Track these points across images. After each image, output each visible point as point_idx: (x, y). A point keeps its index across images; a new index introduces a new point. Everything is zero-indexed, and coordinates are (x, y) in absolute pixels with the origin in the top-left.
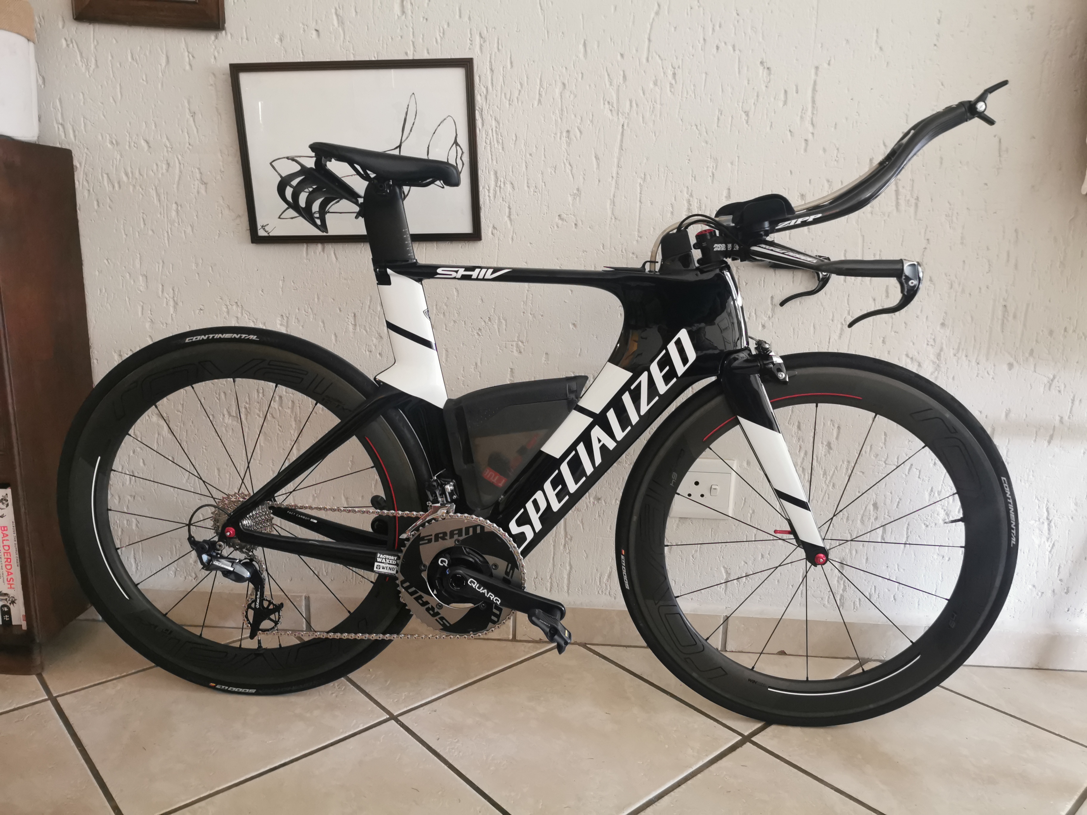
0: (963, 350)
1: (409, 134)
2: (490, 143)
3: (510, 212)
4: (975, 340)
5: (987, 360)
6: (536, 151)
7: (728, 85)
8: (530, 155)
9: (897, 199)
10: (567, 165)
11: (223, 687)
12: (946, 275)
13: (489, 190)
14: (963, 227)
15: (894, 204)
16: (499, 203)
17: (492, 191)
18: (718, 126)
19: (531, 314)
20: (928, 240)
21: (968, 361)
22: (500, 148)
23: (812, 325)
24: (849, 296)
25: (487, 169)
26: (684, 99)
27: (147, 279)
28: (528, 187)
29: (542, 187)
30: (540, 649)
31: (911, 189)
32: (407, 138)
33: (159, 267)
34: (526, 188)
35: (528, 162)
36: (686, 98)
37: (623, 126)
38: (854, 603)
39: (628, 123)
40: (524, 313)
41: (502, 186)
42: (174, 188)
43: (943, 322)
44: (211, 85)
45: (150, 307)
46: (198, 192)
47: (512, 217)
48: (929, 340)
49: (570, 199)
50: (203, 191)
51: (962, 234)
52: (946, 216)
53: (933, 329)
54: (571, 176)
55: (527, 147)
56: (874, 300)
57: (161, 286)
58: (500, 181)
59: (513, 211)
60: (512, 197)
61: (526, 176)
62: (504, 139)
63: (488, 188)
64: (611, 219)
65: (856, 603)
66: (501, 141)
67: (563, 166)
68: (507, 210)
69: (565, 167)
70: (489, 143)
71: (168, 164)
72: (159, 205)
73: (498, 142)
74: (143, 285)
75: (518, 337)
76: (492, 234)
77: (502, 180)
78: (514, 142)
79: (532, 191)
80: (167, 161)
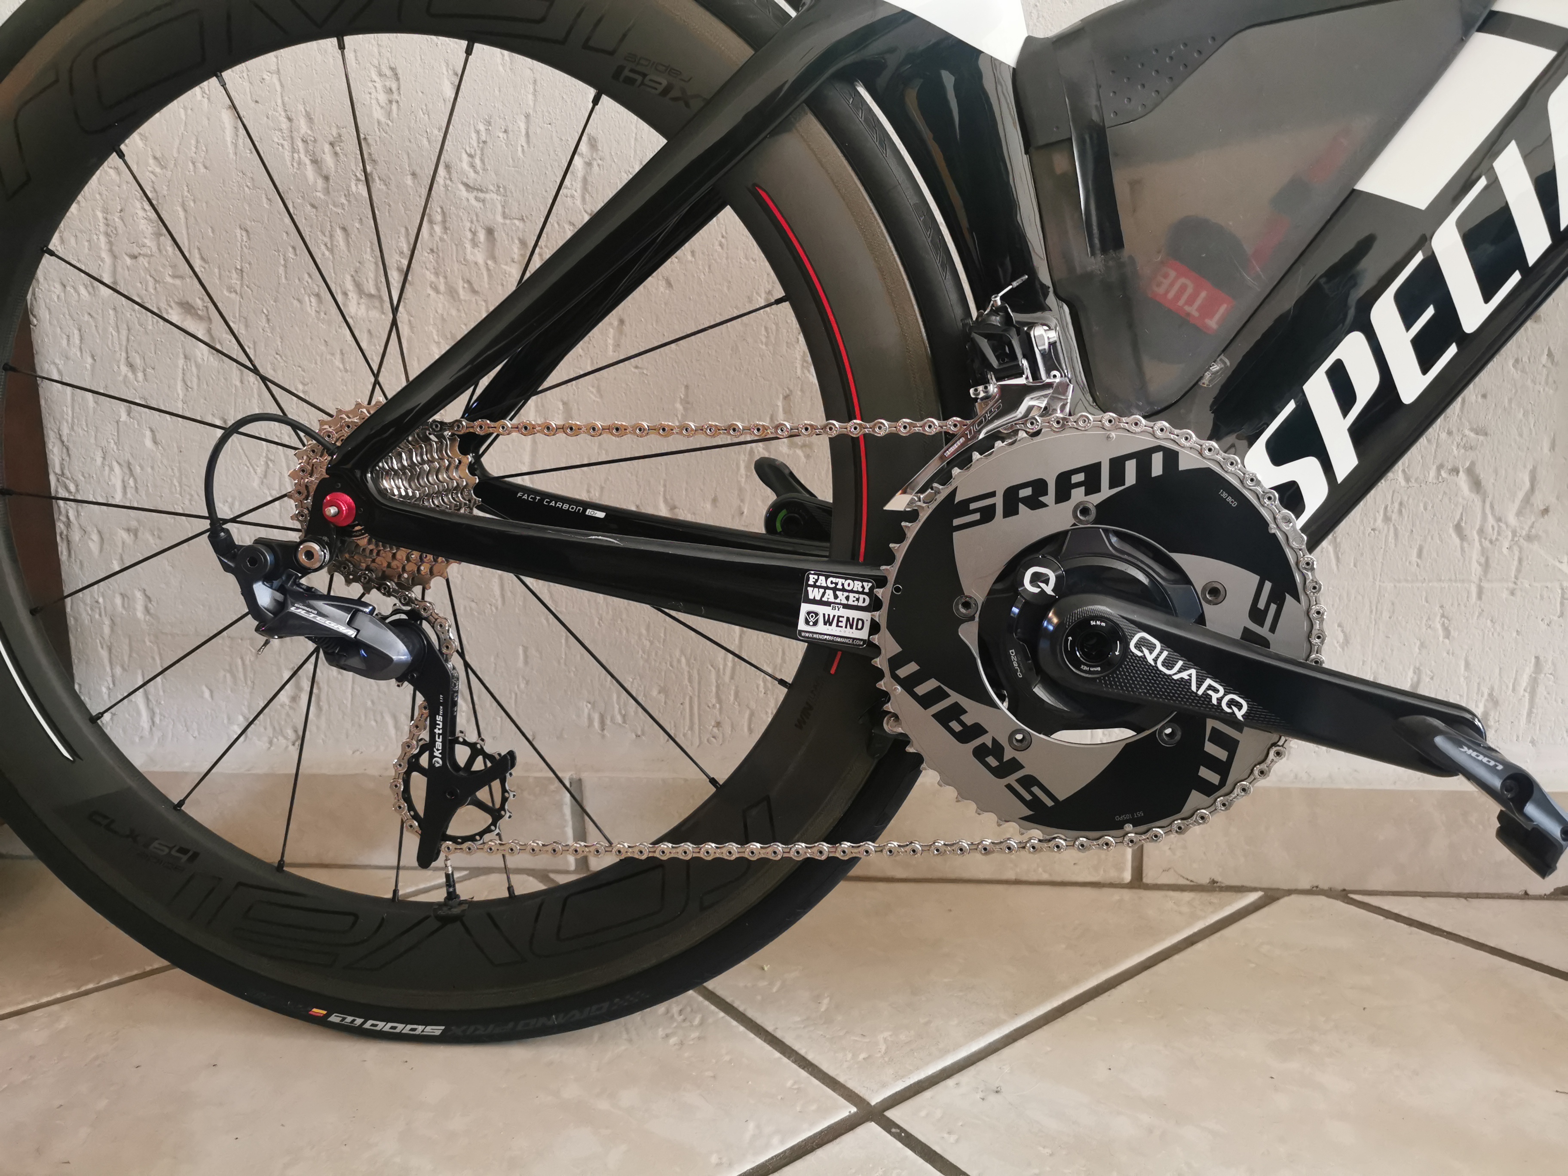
11: (349, 1019)
30: (1222, 906)
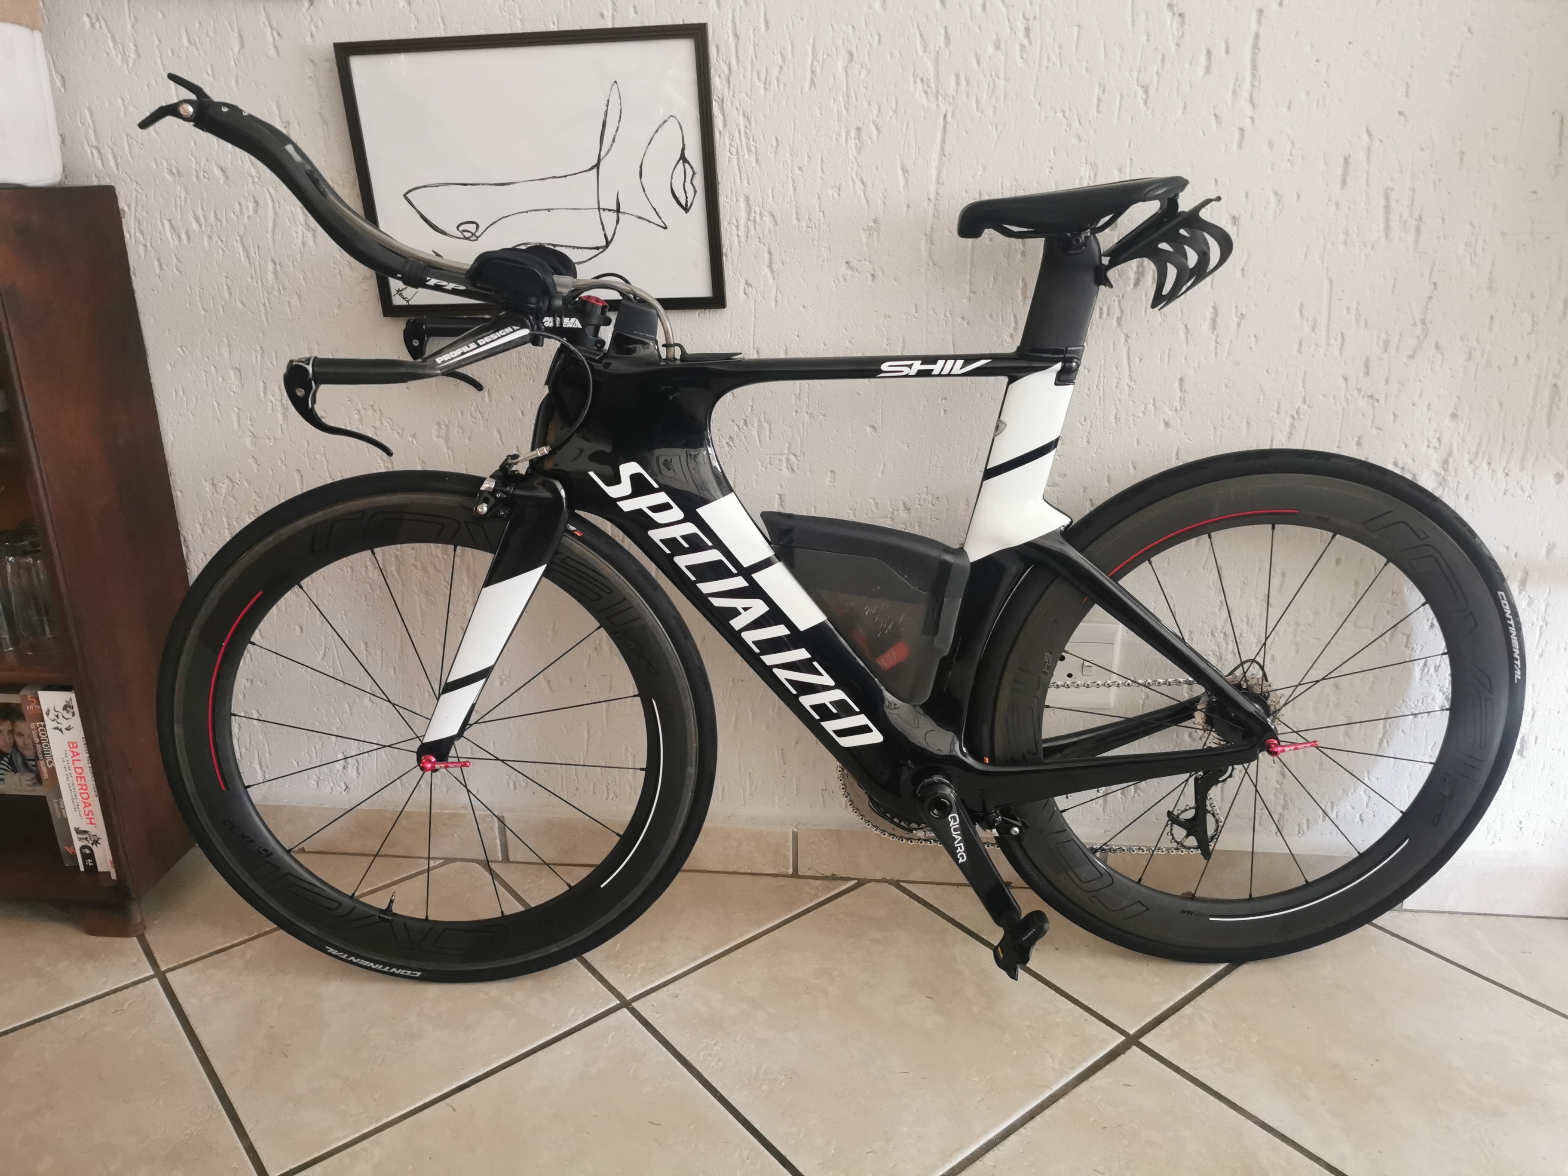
0: (1484, 454)
1: (612, 145)
2: (737, 152)
3: (771, 260)
4: (1504, 438)
5: (1522, 468)
6: (809, 162)
7: (1115, 45)
8: (800, 169)
9: (1387, 219)
10: (858, 183)
12: (1462, 339)
13: (737, 227)
14: (1493, 264)
15: (1382, 226)
16: (754, 246)
17: (742, 228)
18: (1098, 111)
19: (807, 413)
20: (1435, 284)
21: (1490, 472)
22: (753, 160)
23: (1245, 420)
24: (1305, 374)
25: (734, 194)
26: (1044, 70)
27: (241, 375)
28: (798, 220)
29: (819, 220)
31: (1410, 203)
32: (608, 152)
33: (256, 356)
34: (795, 222)
35: (796, 181)
36: (1047, 67)
37: (945, 116)
38: (1299, 825)
39: (953, 112)
40: (796, 411)
41: (758, 219)
42: (267, 238)
43: (1455, 411)
44: (310, 77)
45: (249, 414)
46: (304, 243)
47: (775, 267)
48: (1431, 440)
49: (864, 236)
50: (310, 242)
51: (1491, 273)
52: (1466, 245)
53: (1438, 423)
54: (864, 200)
55: (795, 157)
56: (1346, 379)
57: (262, 385)
58: (755, 212)
59: (776, 258)
60: (773, 236)
61: (794, 203)
62: (758, 145)
63: (736, 224)
64: (928, 265)
65: (1302, 825)
66: (753, 149)
67: (851, 184)
68: (767, 257)
69: (854, 187)
70: (735, 153)
71: (256, 202)
72: (248, 264)
73: (749, 150)
74: (236, 384)
75: (789, 448)
76: (745, 293)
77: (758, 210)
78: (773, 150)
79: (804, 225)
80: (254, 197)
